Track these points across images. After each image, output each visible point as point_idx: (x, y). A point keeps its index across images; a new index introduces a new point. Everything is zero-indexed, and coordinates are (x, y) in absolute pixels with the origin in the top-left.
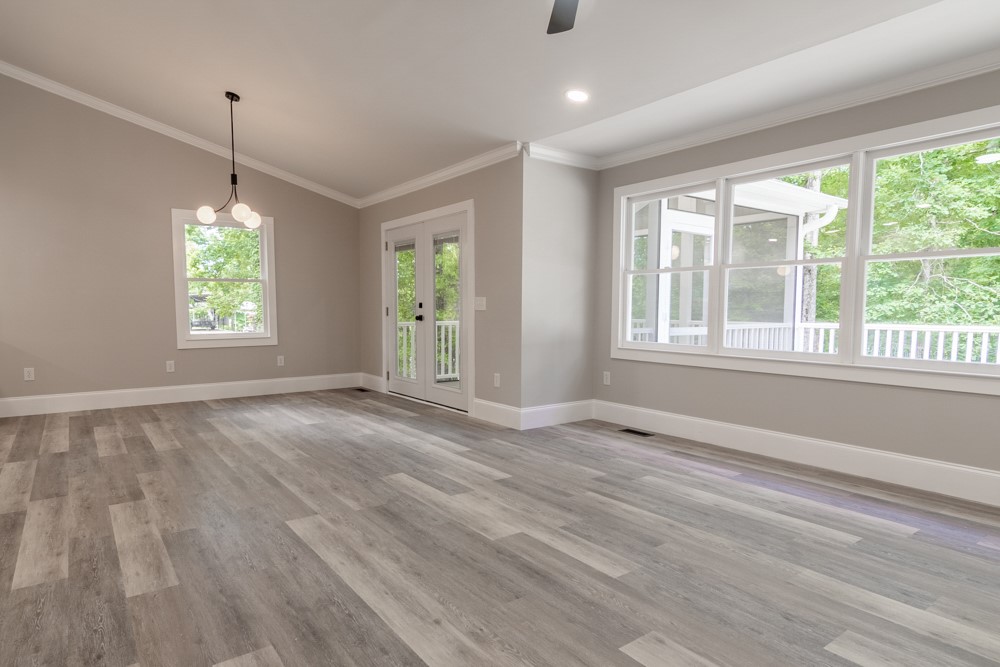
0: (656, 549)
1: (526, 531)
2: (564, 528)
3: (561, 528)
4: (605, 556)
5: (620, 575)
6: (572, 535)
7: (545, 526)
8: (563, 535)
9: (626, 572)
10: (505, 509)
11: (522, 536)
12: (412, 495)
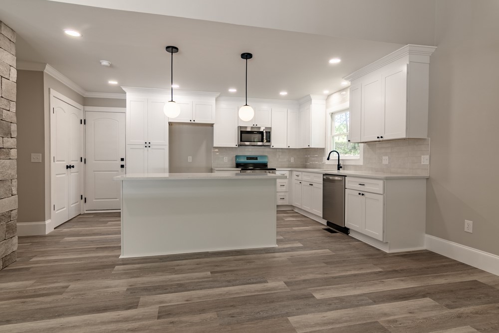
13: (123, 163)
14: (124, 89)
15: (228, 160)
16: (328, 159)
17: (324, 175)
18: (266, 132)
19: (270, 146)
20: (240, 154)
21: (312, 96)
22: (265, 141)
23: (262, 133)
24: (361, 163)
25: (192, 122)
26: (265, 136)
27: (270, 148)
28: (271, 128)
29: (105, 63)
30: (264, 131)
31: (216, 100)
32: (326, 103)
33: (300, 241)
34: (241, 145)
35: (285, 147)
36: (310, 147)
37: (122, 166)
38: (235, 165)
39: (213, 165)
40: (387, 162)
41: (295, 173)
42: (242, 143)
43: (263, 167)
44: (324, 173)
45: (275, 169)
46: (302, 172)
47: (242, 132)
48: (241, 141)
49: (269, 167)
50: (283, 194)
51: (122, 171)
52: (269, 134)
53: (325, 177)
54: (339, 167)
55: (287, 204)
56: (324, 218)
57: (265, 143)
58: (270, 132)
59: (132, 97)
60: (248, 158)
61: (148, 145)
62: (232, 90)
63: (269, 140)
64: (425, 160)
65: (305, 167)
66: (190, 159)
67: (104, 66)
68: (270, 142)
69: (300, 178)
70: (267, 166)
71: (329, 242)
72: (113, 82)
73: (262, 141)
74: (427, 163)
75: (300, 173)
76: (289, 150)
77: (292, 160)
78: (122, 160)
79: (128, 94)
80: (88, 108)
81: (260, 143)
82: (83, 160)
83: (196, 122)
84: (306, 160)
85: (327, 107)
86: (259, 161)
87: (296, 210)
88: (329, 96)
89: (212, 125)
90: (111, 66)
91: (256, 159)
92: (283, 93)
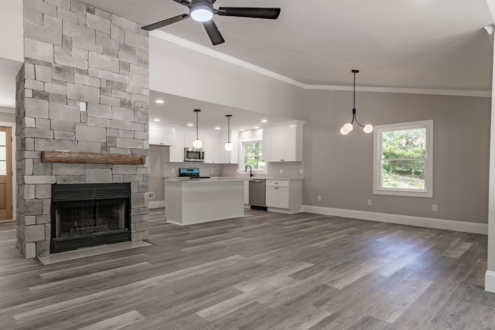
15: (174, 171)
18: (202, 152)
19: (203, 162)
20: (183, 167)
21: (232, 131)
23: (199, 153)
24: (266, 173)
25: (162, 144)
26: (199, 155)
28: (204, 150)
32: (239, 135)
34: (186, 161)
35: (212, 162)
38: (178, 175)
39: (165, 175)
40: (282, 173)
42: (188, 160)
43: (196, 176)
47: (188, 152)
48: (187, 158)
49: (200, 176)
54: (251, 175)
56: (250, 204)
57: (201, 160)
58: (204, 153)
60: (188, 170)
62: (190, 125)
63: (203, 157)
64: (302, 171)
65: (220, 176)
68: (204, 159)
73: (200, 158)
74: (302, 172)
77: (212, 171)
81: (199, 160)
83: (164, 145)
84: (221, 171)
85: (239, 138)
86: (195, 171)
88: (241, 132)
89: (169, 146)
91: (193, 170)
92: (218, 128)
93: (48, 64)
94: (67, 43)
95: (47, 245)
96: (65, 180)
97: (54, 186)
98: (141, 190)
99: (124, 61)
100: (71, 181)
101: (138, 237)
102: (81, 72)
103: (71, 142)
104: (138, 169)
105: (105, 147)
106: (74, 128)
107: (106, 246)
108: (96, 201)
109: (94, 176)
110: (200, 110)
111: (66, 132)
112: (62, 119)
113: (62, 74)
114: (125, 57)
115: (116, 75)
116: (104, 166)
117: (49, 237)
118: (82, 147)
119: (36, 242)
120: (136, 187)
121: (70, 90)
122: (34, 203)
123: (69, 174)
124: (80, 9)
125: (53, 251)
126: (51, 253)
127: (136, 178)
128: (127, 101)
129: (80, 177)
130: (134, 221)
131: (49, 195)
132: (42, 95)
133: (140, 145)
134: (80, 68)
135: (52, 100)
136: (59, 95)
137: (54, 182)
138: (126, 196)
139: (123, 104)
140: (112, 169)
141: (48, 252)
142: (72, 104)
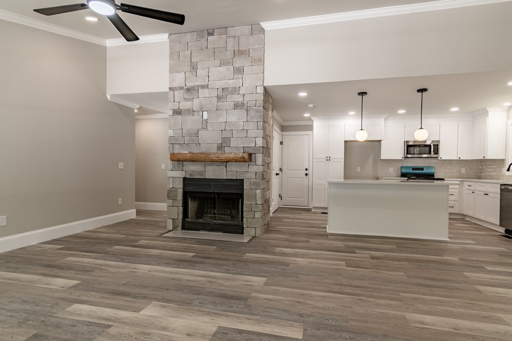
0: (35, 332)
1: (136, 314)
2: (109, 326)
3: (112, 326)
4: (80, 315)
5: (72, 306)
6: (102, 322)
7: (125, 323)
8: (109, 320)
9: (68, 309)
10: (164, 329)
11: (138, 310)
12: (247, 316)
13: (307, 172)
14: (312, 118)
15: (393, 170)
16: (508, 170)
17: (501, 185)
18: (434, 145)
19: (437, 157)
20: (405, 165)
21: (488, 109)
22: (432, 153)
23: (430, 146)
26: (432, 149)
27: (438, 159)
28: (439, 141)
29: (311, 106)
30: (432, 144)
31: (385, 119)
32: (507, 114)
33: (472, 240)
34: (407, 157)
35: (455, 158)
36: (486, 158)
37: (306, 174)
38: (400, 174)
39: (379, 175)
41: (466, 184)
42: (409, 156)
43: (430, 177)
44: (502, 183)
45: (444, 179)
46: (475, 182)
47: (409, 146)
48: (407, 153)
49: (435, 177)
50: (452, 202)
51: (306, 178)
52: (437, 147)
53: (502, 187)
55: (457, 212)
56: (501, 225)
57: (432, 155)
58: (438, 145)
59: (317, 124)
60: (414, 169)
61: (328, 159)
62: (402, 112)
63: (436, 152)
65: (480, 178)
66: (359, 169)
67: (310, 108)
68: (437, 154)
69: (472, 188)
70: (433, 176)
71: (505, 244)
72: (307, 115)
73: (430, 153)
75: (473, 183)
76: (460, 162)
77: (463, 171)
78: (306, 170)
79: (314, 122)
80: (285, 133)
81: (429, 156)
82: (281, 170)
84: (481, 171)
85: (508, 118)
86: (425, 171)
87: (467, 219)
88: (511, 107)
89: (380, 141)
90: (314, 106)
91: (422, 169)
92: (455, 109)
93: (181, 88)
94: (194, 68)
95: (180, 223)
96: (191, 175)
97: (185, 179)
98: (253, 187)
99: (238, 66)
100: (195, 176)
101: (249, 232)
102: (203, 87)
103: (195, 145)
104: (250, 166)
105: (220, 147)
106: (198, 134)
107: (221, 233)
108: (214, 193)
109: (212, 172)
110: (366, 93)
111: (192, 137)
112: (189, 128)
113: (190, 93)
114: (238, 63)
115: (231, 82)
116: (220, 164)
117: (181, 217)
118: (203, 149)
119: (173, 219)
120: (247, 184)
121: (196, 103)
122: (172, 191)
123: (194, 170)
124: (203, 37)
125: (183, 228)
126: (182, 229)
127: (248, 175)
128: (240, 103)
129: (201, 173)
130: (245, 216)
131: (181, 186)
132: (178, 112)
133: (252, 143)
134: (202, 84)
135: (184, 114)
136: (188, 110)
137: (184, 176)
138: (239, 192)
139: (237, 106)
140: (226, 167)
141: (180, 228)
142: (197, 115)
